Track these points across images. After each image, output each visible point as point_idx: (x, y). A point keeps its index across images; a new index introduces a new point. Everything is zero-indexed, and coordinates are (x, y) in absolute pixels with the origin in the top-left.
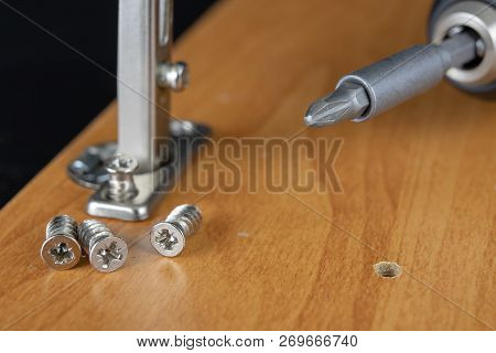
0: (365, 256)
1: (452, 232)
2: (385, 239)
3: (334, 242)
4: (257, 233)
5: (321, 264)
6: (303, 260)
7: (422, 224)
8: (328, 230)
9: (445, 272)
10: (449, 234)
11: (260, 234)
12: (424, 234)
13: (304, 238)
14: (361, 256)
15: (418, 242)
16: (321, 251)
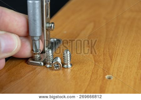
0: (103, 74)
1: (127, 67)
2: (109, 69)
3: (95, 70)
4: (74, 68)
5: (91, 76)
6: (86, 75)
7: (119, 65)
8: (93, 67)
9: (125, 78)
10: (126, 68)
11: (75, 69)
12: (119, 68)
13: (87, 69)
14: (102, 74)
15: (118, 70)
16: (91, 73)
